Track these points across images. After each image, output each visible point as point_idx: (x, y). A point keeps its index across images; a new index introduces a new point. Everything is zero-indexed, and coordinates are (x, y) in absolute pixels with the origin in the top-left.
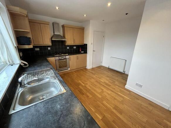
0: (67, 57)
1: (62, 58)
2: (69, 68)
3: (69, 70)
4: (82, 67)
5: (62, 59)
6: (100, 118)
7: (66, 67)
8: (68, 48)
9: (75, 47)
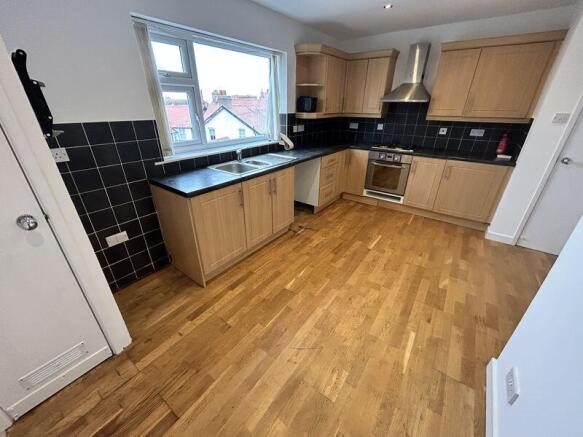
0: (405, 159)
1: (389, 159)
2: (402, 198)
3: (401, 202)
4: (458, 214)
5: (389, 163)
6: (288, 287)
7: (392, 191)
8: (443, 131)
9: (476, 133)
